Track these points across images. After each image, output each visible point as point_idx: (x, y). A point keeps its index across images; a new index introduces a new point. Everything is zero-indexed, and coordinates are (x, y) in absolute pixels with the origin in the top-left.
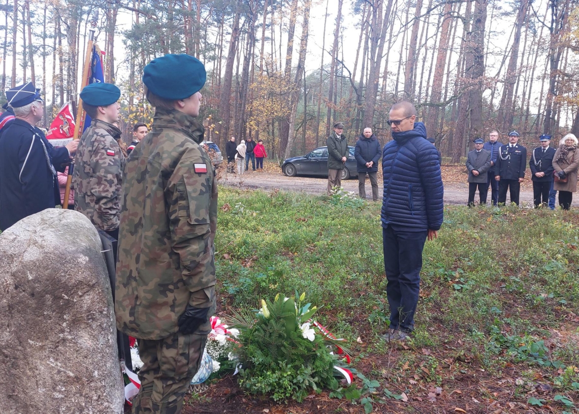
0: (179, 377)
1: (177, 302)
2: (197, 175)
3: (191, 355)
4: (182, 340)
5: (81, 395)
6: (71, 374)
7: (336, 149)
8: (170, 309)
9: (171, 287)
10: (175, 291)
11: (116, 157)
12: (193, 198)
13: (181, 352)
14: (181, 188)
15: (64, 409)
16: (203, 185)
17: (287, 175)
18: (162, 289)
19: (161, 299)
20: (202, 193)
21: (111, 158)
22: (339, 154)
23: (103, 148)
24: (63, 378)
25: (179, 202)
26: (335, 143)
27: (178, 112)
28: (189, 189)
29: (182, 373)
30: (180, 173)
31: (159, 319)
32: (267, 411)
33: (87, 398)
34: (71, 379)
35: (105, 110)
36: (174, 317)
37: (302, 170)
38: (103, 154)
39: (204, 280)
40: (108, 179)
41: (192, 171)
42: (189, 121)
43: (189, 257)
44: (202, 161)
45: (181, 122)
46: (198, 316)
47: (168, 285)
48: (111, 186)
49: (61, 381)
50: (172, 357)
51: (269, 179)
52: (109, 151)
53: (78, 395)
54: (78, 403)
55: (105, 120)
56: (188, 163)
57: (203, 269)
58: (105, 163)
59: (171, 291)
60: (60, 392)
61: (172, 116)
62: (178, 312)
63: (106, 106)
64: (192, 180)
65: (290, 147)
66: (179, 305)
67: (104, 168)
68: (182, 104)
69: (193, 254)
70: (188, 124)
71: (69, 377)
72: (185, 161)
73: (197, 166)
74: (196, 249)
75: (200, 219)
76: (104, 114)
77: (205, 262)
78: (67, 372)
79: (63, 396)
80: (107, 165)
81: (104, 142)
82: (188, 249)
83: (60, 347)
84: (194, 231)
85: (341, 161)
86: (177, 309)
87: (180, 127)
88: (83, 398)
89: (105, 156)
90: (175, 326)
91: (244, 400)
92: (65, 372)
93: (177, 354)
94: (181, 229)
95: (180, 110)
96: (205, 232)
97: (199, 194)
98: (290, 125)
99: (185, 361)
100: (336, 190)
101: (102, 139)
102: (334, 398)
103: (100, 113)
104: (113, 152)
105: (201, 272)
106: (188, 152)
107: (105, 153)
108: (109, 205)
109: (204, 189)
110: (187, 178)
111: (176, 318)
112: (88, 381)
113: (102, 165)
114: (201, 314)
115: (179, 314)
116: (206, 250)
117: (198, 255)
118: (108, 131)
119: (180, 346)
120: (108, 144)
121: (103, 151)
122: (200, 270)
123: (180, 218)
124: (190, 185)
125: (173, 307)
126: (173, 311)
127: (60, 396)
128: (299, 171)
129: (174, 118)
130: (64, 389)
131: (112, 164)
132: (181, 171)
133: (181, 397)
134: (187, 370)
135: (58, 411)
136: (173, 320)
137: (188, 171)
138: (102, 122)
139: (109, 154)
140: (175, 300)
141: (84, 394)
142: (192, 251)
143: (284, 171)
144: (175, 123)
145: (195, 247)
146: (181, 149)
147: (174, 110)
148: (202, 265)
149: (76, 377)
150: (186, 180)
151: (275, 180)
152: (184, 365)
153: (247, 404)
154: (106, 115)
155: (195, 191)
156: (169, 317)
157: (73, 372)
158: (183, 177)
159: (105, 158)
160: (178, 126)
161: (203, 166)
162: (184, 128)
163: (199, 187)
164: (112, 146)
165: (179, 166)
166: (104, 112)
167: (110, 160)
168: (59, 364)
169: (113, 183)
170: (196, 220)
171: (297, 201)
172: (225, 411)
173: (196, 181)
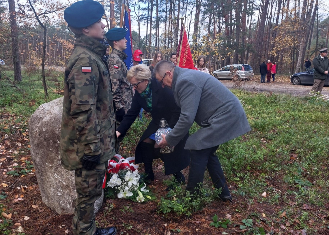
0: (85, 194)
1: (79, 150)
2: (84, 74)
3: (90, 183)
4: (84, 173)
5: (70, 196)
6: (65, 184)
7: (320, 65)
8: (76, 154)
9: (76, 141)
10: (78, 143)
11: (119, 69)
12: (78, 88)
13: (83, 179)
14: (72, 81)
15: (62, 201)
16: (87, 80)
17: (294, 84)
18: (71, 142)
19: (71, 148)
20: (86, 85)
21: (116, 70)
22: (322, 69)
23: (112, 64)
24: (61, 185)
25: (72, 90)
26: (319, 62)
27: (85, 35)
28: (77, 82)
29: (86, 192)
30: (73, 73)
31: (71, 159)
32: (166, 225)
33: (73, 197)
34: (64, 186)
35: (117, 43)
36: (78, 159)
37: (305, 81)
38: (112, 68)
39: (89, 138)
40: (114, 82)
41: (80, 71)
42: (92, 41)
43: (77, 124)
44: (89, 65)
45: (86, 42)
46: (89, 160)
47: (74, 139)
48: (115, 86)
49: (60, 186)
50: (79, 182)
51: (281, 87)
52: (115, 66)
53: (68, 195)
54: (68, 199)
55: (118, 49)
56: (79, 66)
57: (87, 132)
58: (112, 72)
59: (76, 143)
60: (60, 192)
61: (81, 38)
62: (80, 156)
63: (118, 40)
64: (80, 77)
65: (298, 66)
66: (80, 152)
67: (112, 75)
68: (87, 31)
69: (79, 122)
70: (91, 43)
71: (63, 185)
72: (77, 65)
73: (84, 68)
74: (81, 119)
75: (84, 101)
76: (117, 45)
77: (89, 127)
78: (63, 182)
79: (61, 195)
80: (114, 73)
81: (113, 61)
82: (77, 119)
83: (59, 168)
84: (80, 108)
85: (323, 74)
86: (79, 154)
87: (85, 45)
88: (71, 197)
89: (113, 68)
90: (79, 164)
91: (155, 215)
92: (62, 182)
93: (82, 180)
94: (72, 106)
95: (86, 34)
96: (87, 109)
97: (84, 86)
98: (300, 52)
99: (86, 186)
100: (313, 93)
101: (113, 59)
102: (213, 226)
103: (115, 45)
104: (118, 66)
105: (86, 133)
106: (80, 59)
107: (113, 67)
108: (115, 96)
109: (88, 83)
110: (77, 75)
111: (79, 159)
112: (73, 189)
113: (112, 74)
114: (92, 159)
115: (80, 158)
116: (88, 120)
117: (82, 123)
118: (118, 55)
119: (83, 176)
120: (115, 62)
121: (112, 66)
122: (85, 132)
123: (73, 100)
124: (78, 79)
125: (77, 152)
126: (77, 155)
127: (60, 194)
128: (302, 81)
129: (81, 39)
130: (61, 191)
131: (116, 73)
132: (74, 71)
133: (89, 206)
134: (88, 191)
135: (59, 202)
136: (77, 161)
137: (78, 71)
138: (116, 50)
139: (115, 68)
140: (78, 149)
141: (71, 195)
142: (79, 120)
143: (292, 81)
144: (82, 43)
145: (81, 118)
146: (77, 58)
147: (82, 34)
148: (86, 129)
149: (67, 185)
150: (75, 77)
151: (285, 87)
152: (85, 188)
153: (156, 218)
154: (118, 46)
155: (80, 84)
156: (75, 158)
157: (65, 183)
158: (74, 75)
159: (113, 70)
160: (83, 44)
161: (89, 68)
162: (88, 46)
163: (84, 81)
164: (117, 63)
165: (73, 68)
166: (117, 44)
167: (116, 71)
168: (59, 177)
169: (116, 84)
170: (80, 101)
171: (284, 100)
172: (144, 220)
173: (82, 78)
